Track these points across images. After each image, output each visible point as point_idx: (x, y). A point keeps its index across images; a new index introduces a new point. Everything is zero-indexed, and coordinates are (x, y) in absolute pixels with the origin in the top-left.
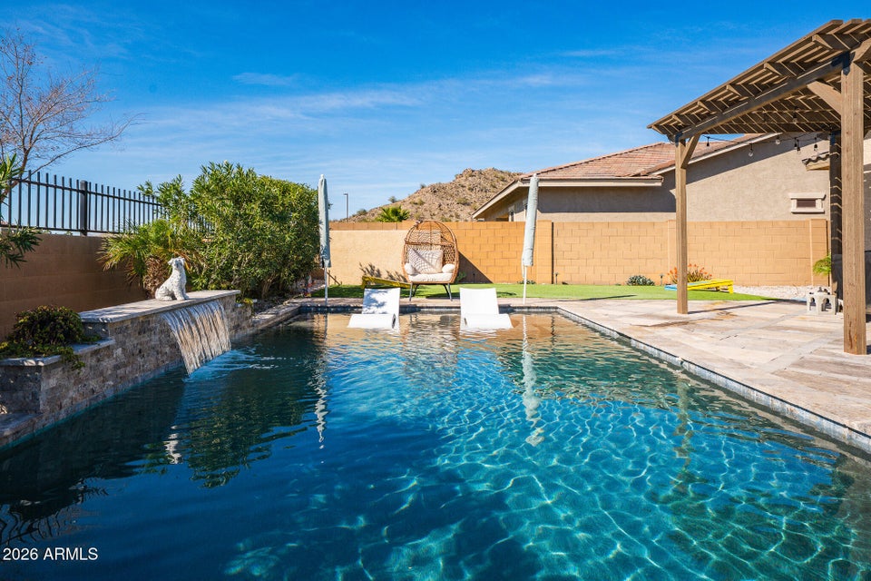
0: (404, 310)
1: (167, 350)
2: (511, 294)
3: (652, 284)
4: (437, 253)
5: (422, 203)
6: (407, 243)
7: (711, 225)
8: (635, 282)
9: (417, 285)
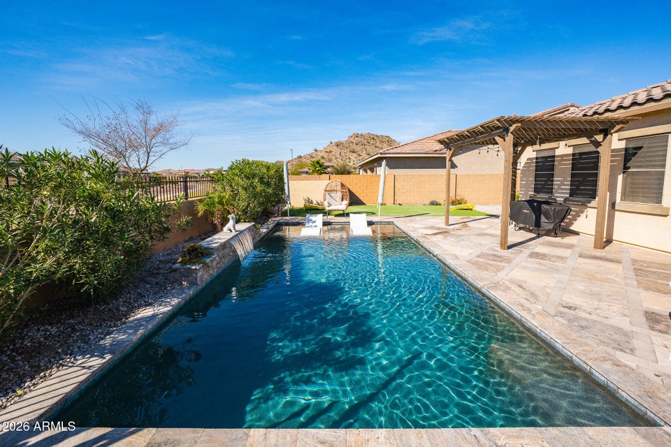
0: (325, 224)
1: (231, 254)
2: (373, 214)
3: (440, 205)
4: (339, 195)
5: (331, 152)
6: (325, 191)
7: (469, 176)
8: (433, 203)
9: (330, 211)
